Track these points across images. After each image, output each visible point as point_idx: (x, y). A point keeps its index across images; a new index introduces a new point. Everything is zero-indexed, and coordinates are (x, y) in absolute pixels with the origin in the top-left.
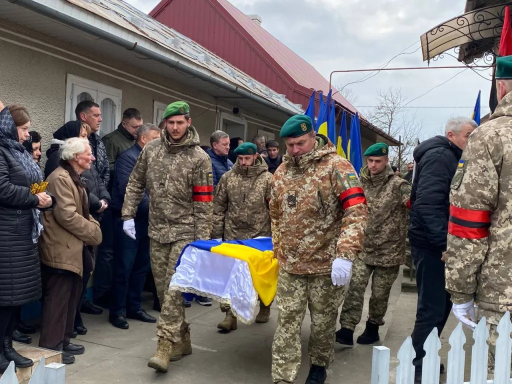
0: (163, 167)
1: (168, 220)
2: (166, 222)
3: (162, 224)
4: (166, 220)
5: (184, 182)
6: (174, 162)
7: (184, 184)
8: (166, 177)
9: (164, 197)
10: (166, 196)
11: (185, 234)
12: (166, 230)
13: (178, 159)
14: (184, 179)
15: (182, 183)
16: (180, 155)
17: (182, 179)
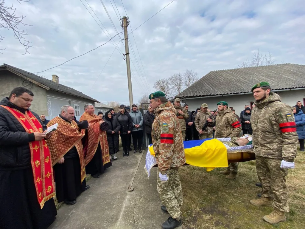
0: (256, 116)
1: (260, 144)
2: (259, 145)
3: (257, 145)
4: (259, 143)
5: (267, 122)
6: (261, 113)
7: (268, 123)
8: (258, 121)
9: (257, 131)
10: (258, 131)
11: (270, 155)
12: (259, 149)
13: (263, 110)
14: (267, 120)
15: (267, 123)
16: (265, 109)
17: (266, 121)
